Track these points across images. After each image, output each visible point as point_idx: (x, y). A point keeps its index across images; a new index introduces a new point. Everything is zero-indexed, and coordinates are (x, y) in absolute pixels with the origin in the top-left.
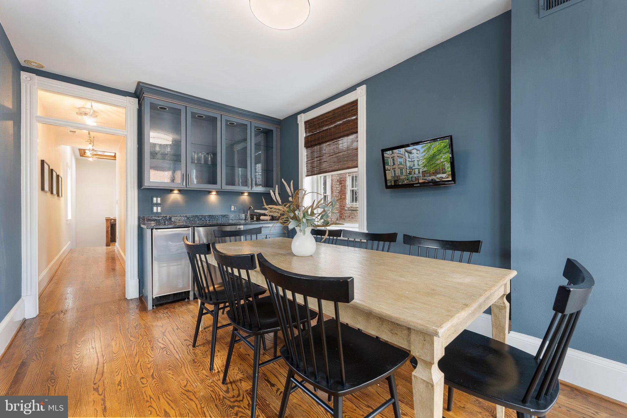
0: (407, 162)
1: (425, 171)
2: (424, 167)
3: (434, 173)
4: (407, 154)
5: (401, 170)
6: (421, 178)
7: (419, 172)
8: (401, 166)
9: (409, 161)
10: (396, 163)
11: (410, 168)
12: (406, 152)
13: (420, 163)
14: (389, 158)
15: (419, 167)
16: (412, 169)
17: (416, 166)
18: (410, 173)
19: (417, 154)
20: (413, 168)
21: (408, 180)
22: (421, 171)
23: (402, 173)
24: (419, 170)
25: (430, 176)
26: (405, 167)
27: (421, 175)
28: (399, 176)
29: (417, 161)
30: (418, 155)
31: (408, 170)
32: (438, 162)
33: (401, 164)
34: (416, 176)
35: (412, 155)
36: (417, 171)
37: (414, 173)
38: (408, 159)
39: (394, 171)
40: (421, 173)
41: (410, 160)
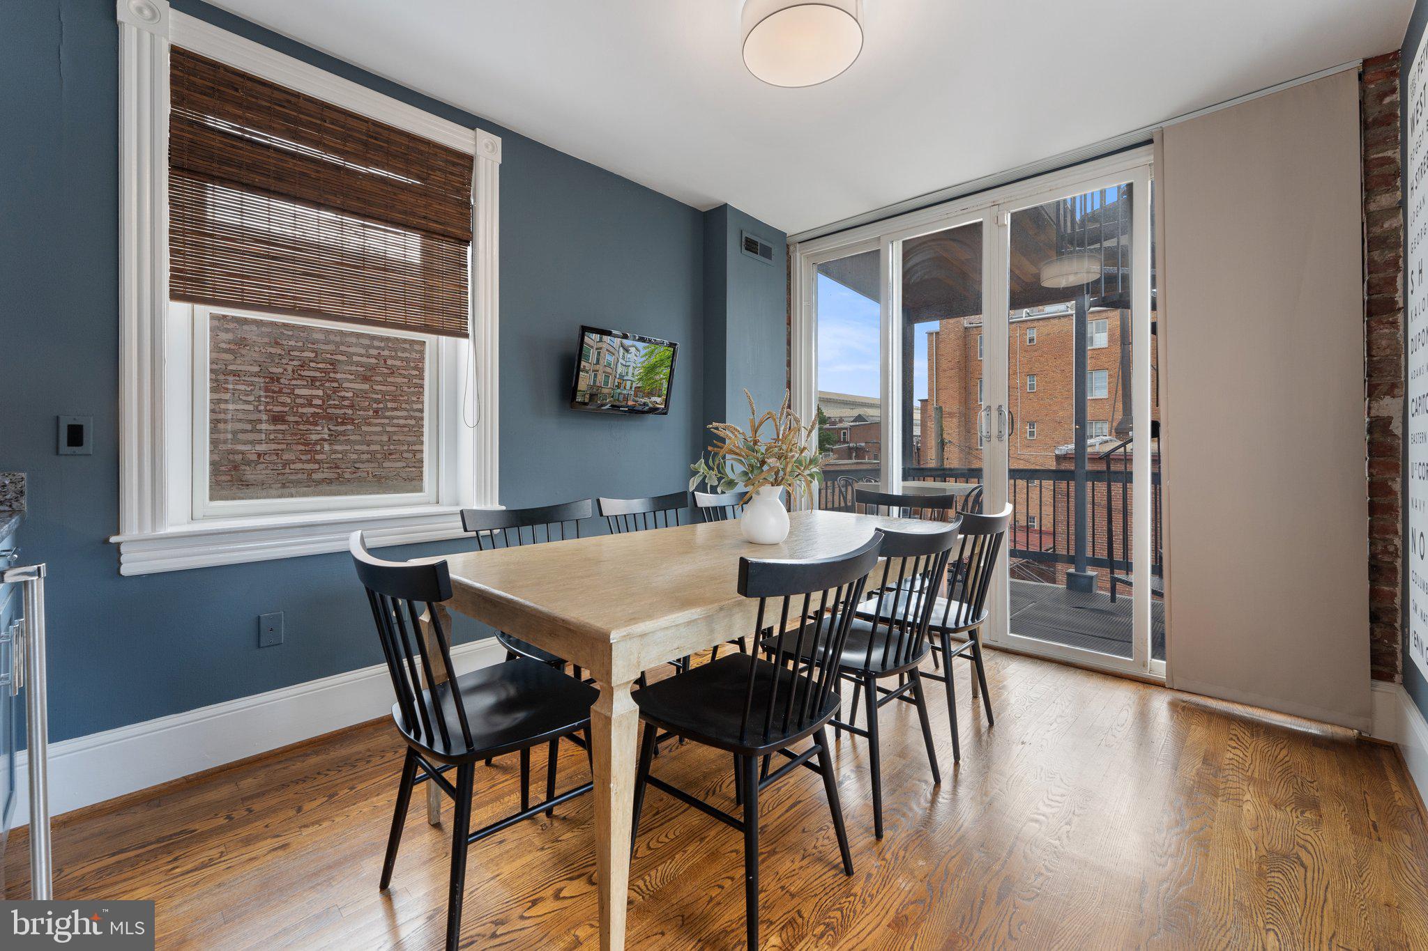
0: (619, 365)
1: (639, 387)
2: (640, 380)
3: (649, 393)
4: (621, 349)
5: (607, 377)
6: (632, 397)
7: (631, 388)
8: (608, 370)
9: (622, 364)
10: (601, 361)
11: (621, 377)
12: (622, 346)
13: (636, 373)
14: (592, 347)
15: (632, 379)
16: (624, 380)
17: (630, 377)
18: (618, 387)
19: (637, 356)
20: (625, 378)
21: (612, 397)
22: (634, 385)
23: (606, 383)
24: (632, 384)
25: (643, 397)
26: (614, 372)
27: (632, 393)
28: (601, 387)
29: (633, 367)
30: (635, 358)
31: (617, 380)
32: (657, 377)
33: (609, 365)
34: (625, 392)
35: (629, 356)
36: (628, 384)
37: (625, 388)
38: (621, 361)
39: (595, 375)
40: (633, 389)
41: (624, 363)
